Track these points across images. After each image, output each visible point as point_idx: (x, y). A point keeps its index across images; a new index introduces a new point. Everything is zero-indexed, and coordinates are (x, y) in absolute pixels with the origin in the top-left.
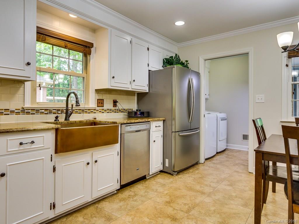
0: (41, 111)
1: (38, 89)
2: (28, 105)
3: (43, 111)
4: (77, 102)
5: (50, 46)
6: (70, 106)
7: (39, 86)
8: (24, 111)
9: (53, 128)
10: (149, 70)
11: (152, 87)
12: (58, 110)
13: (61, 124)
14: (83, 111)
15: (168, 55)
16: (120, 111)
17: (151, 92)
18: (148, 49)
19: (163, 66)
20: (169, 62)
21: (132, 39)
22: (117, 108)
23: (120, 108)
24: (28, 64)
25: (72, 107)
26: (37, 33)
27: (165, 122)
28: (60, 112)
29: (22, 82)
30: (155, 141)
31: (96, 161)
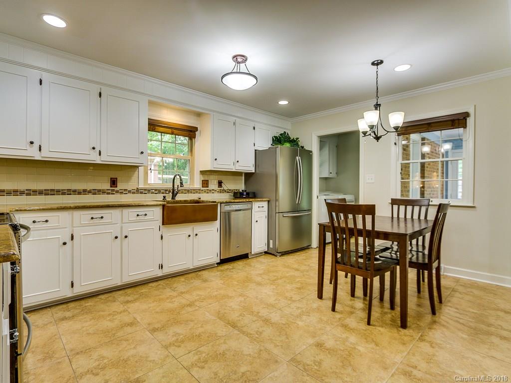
0: (151, 191)
1: (149, 171)
2: (141, 186)
3: (154, 191)
4: (181, 183)
5: (159, 134)
6: (176, 187)
7: (150, 170)
8: (138, 191)
9: (160, 205)
10: (255, 150)
11: (258, 167)
12: (166, 190)
13: (168, 202)
14: (188, 191)
15: (277, 132)
16: (225, 191)
17: (257, 171)
18: (254, 128)
19: (272, 145)
20: (278, 140)
21: (235, 120)
22: (222, 188)
23: (226, 188)
24: (142, 153)
25: (178, 188)
26: (149, 124)
27: (270, 203)
28: (167, 192)
29: (137, 167)
30: (257, 221)
31: (196, 235)
